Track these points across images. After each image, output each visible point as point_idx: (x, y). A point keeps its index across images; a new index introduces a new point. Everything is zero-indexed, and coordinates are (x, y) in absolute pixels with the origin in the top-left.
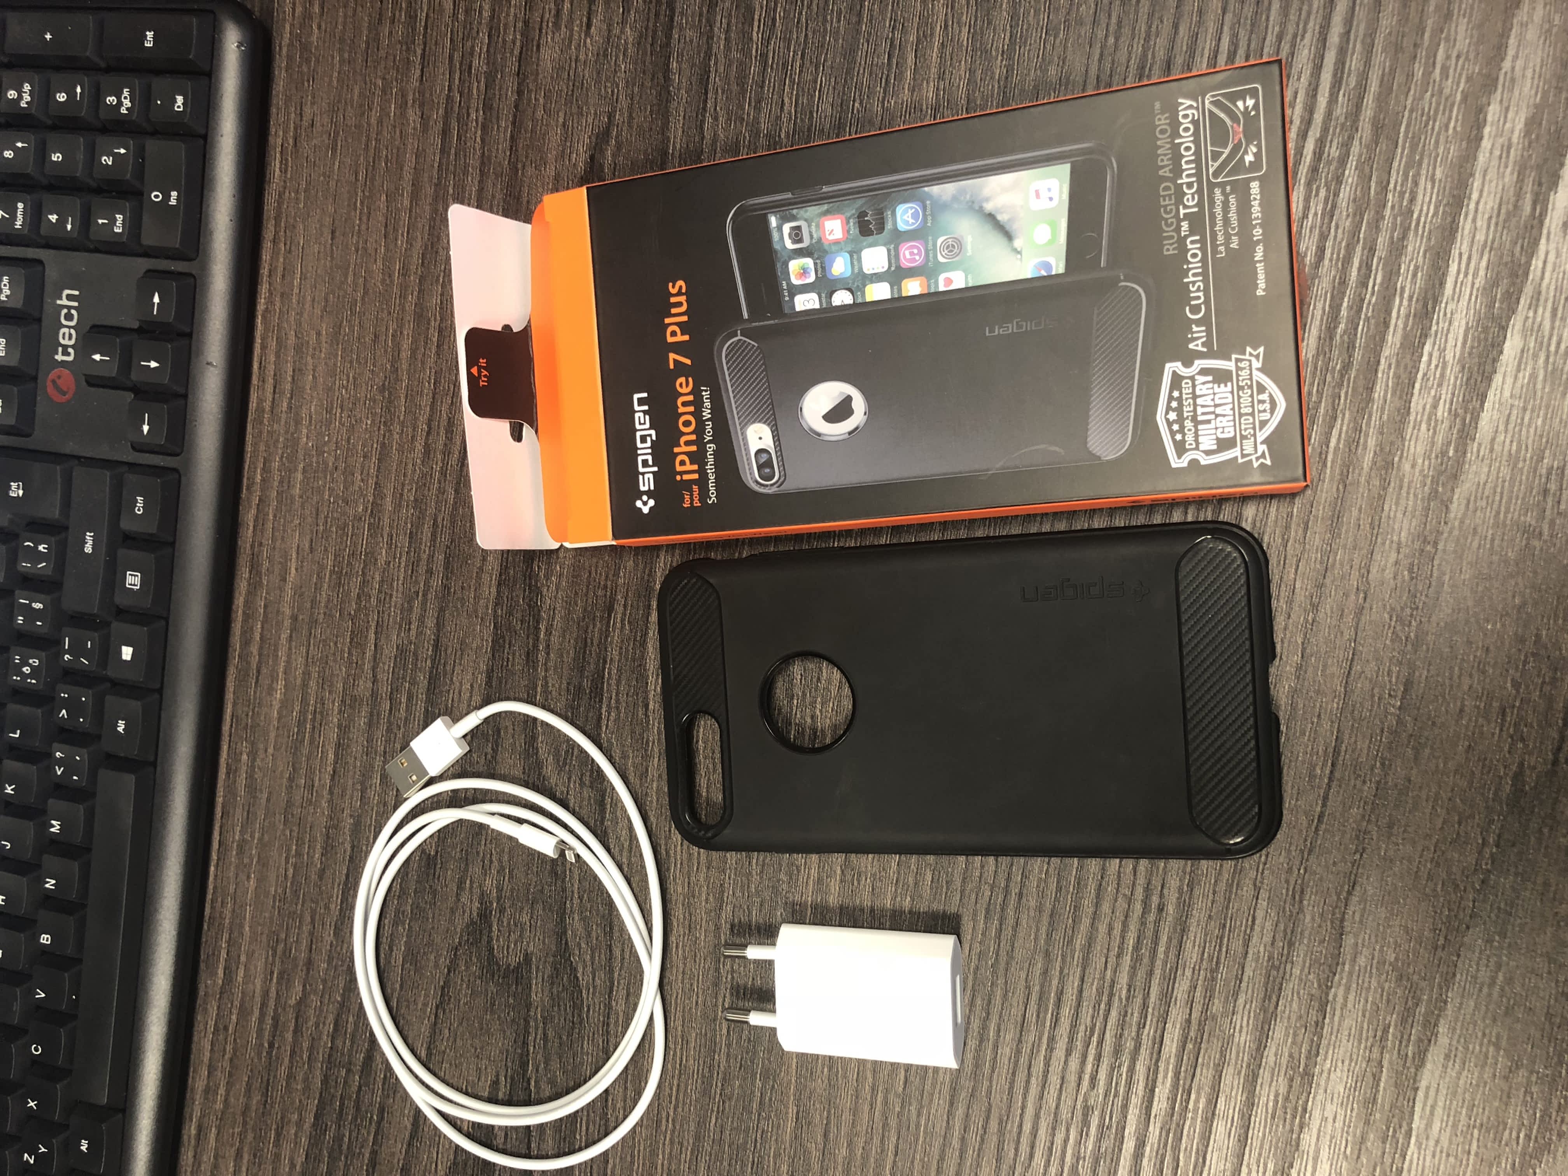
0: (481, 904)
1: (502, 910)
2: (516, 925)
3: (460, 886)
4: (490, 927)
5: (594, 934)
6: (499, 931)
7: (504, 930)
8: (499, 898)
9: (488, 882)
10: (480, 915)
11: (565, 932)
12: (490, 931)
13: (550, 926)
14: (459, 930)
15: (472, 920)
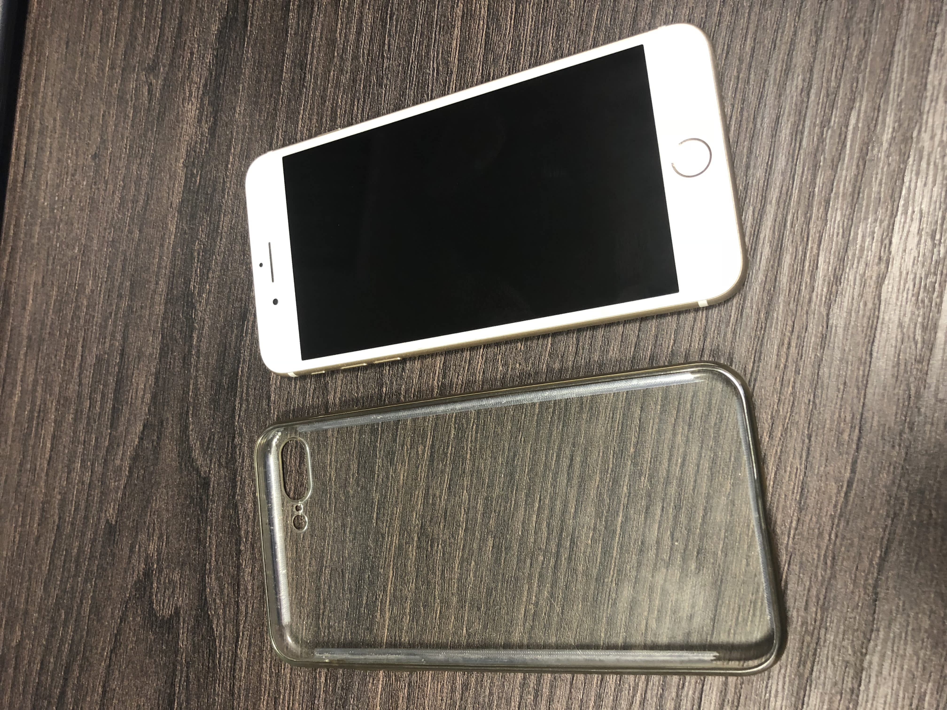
0: (146, 565)
1: (160, 571)
2: (169, 582)
3: (132, 551)
4: (152, 584)
5: (226, 591)
6: (158, 588)
7: (162, 587)
8: (158, 560)
9: (151, 547)
10: (144, 574)
11: (204, 590)
12: (152, 588)
13: (194, 583)
14: (129, 587)
15: (139, 577)
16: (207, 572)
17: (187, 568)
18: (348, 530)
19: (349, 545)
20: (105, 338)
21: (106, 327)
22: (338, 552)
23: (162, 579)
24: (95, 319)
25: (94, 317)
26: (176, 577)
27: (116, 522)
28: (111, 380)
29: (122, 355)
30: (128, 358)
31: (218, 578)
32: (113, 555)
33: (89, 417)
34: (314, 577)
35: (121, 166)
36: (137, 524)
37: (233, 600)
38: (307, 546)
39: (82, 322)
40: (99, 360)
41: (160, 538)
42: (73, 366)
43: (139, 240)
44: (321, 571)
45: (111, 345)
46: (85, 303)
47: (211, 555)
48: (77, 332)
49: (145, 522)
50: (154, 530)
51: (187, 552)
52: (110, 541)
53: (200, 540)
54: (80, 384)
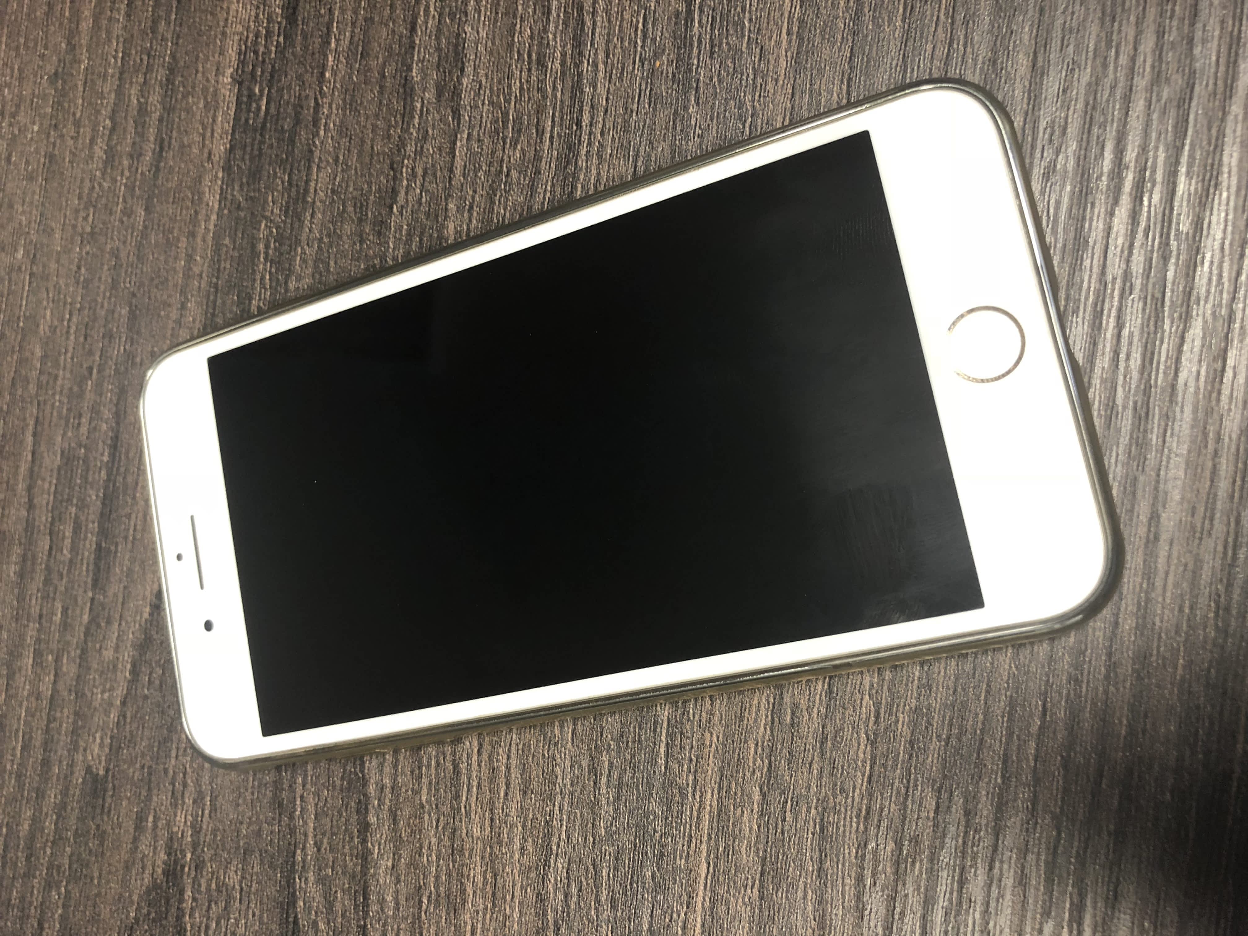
16: (298, 867)
17: (255, 860)
18: (604, 780)
19: (606, 811)
20: (80, 416)
21: (81, 395)
22: (584, 825)
23: (203, 882)
24: (59, 382)
25: (56, 377)
26: (233, 878)
27: (107, 770)
28: (94, 497)
29: (114, 447)
30: (127, 453)
31: (321, 880)
32: (102, 836)
33: (48, 568)
34: (533, 875)
35: (106, 90)
36: (150, 774)
37: (353, 923)
38: (513, 813)
39: (32, 388)
40: (68, 458)
41: (198, 800)
42: (16, 474)
43: (146, 227)
44: (547, 864)
45: (93, 430)
46: (38, 353)
47: (306, 835)
48: (23, 409)
49: (166, 771)
50: (185, 785)
51: (255, 827)
52: (94, 807)
53: (280, 805)
54: (31, 506)
